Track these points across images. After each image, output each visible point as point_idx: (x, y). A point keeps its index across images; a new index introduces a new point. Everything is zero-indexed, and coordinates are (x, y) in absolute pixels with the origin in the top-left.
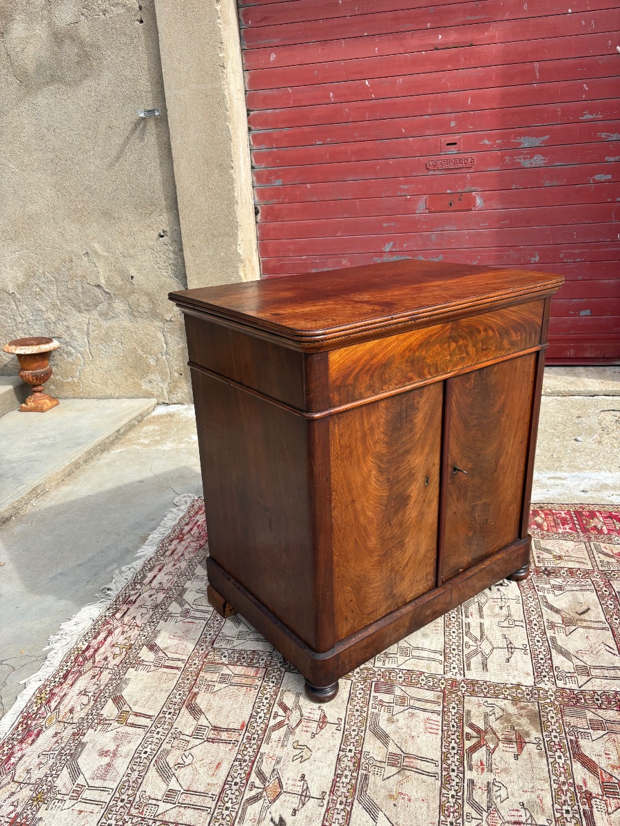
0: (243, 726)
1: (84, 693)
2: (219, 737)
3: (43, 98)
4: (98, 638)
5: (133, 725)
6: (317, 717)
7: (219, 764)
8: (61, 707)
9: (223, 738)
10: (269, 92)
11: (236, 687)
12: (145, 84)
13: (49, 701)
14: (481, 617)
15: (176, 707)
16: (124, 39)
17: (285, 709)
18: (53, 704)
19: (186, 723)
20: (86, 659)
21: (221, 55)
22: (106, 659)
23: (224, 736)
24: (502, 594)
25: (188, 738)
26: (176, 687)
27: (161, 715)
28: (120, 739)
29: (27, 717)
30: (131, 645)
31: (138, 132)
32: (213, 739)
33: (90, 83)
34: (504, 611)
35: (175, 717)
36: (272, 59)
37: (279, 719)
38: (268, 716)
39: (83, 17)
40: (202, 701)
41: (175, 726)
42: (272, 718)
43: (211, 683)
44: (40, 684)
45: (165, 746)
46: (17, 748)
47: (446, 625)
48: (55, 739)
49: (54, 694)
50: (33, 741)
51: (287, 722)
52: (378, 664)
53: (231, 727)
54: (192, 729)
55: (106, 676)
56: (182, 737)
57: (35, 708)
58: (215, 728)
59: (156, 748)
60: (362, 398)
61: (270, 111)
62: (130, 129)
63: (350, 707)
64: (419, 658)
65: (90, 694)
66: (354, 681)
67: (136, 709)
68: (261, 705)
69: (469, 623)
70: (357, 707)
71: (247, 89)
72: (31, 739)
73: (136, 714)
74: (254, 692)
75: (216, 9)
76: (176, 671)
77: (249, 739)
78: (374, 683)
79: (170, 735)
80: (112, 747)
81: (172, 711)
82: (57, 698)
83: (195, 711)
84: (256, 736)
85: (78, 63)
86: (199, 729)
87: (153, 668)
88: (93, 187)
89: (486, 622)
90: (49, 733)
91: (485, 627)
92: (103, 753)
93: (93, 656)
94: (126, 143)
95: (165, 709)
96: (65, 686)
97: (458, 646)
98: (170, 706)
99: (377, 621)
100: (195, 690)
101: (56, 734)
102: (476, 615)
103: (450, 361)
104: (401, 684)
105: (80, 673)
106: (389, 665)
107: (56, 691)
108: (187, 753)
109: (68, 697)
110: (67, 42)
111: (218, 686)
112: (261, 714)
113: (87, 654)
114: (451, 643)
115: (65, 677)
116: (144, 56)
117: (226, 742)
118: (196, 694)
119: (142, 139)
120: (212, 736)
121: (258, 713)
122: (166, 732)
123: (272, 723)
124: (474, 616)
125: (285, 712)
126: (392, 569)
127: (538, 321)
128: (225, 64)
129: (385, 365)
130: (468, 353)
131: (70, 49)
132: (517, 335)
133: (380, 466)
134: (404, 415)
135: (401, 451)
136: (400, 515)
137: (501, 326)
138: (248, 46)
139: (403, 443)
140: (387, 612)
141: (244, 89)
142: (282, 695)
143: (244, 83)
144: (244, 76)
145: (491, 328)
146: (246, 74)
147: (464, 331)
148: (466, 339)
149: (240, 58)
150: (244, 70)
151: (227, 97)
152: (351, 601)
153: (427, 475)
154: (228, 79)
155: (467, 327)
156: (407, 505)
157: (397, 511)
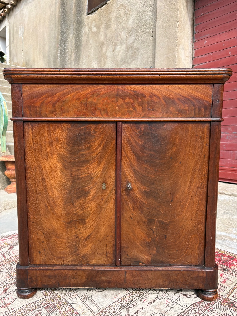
4: (5, 238)
6: (8, 301)
10: (202, 56)
11: (7, 274)
12: (150, 59)
14: (148, 305)
16: (146, 44)
17: (5, 291)
21: (176, 42)
24: (178, 299)
30: (9, 244)
34: (166, 309)
36: (205, 43)
39: (136, 40)
43: (4, 268)
47: (122, 298)
52: (66, 298)
60: (46, 117)
61: (202, 64)
63: (25, 306)
64: (86, 305)
66: (47, 298)
69: (137, 304)
70: (26, 309)
71: (194, 57)
74: (8, 279)
75: (176, 25)
76: (3, 258)
78: (51, 303)
85: (132, 56)
89: (147, 309)
91: (143, 311)
97: (114, 312)
99: (64, 265)
102: (146, 302)
103: (119, 110)
104: (60, 312)
106: (70, 301)
110: (130, 49)
114: (112, 308)
116: (152, 49)
124: (145, 302)
126: (76, 235)
127: (208, 100)
128: (177, 45)
129: (64, 101)
130: (135, 109)
131: (131, 51)
132: (184, 105)
133: (63, 164)
134: (83, 137)
135: (81, 159)
136: (81, 201)
137: (165, 96)
138: (196, 40)
139: (82, 154)
140: (73, 263)
141: (192, 57)
142: (13, 286)
143: (192, 55)
144: (193, 52)
145: (156, 96)
146: (194, 51)
147: (130, 93)
148: (132, 99)
149: (191, 45)
150: (193, 50)
151: (177, 57)
152: (43, 242)
153: (104, 182)
154: (179, 50)
155: (134, 92)
156: (87, 197)
157: (79, 198)
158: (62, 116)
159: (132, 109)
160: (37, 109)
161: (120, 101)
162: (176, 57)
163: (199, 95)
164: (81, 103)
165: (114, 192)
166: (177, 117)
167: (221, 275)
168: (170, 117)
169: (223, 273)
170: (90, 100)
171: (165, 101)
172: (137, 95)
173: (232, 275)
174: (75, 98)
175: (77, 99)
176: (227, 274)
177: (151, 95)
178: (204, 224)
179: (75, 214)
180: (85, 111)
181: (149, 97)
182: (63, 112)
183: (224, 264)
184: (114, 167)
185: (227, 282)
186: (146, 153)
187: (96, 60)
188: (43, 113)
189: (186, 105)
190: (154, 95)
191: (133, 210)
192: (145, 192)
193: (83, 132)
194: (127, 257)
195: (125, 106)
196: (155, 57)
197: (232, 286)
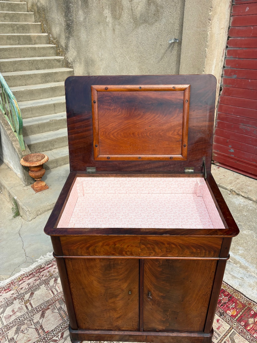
0: (47, 332)
1: (29, 284)
2: (39, 330)
3: (141, 30)
4: (48, 266)
5: (27, 307)
7: (30, 340)
8: (21, 285)
9: (40, 332)
11: (59, 315)
13: (20, 281)
15: (40, 309)
17: (62, 336)
18: (20, 283)
19: (37, 318)
20: (39, 272)
21: (210, 14)
22: (43, 276)
23: (40, 331)
25: (33, 323)
26: (48, 301)
27: (35, 309)
28: (20, 309)
29: (12, 283)
30: (53, 275)
31: (170, 48)
32: (37, 329)
33: (157, 24)
35: (37, 313)
36: (247, 10)
37: (57, 339)
38: (56, 334)
40: (48, 312)
41: (34, 316)
42: (56, 336)
43: (55, 307)
44: (24, 273)
45: (26, 321)
46: (2, 292)
48: (11, 295)
49: (23, 279)
50: (7, 292)
51: (58, 342)
53: (45, 330)
54: (36, 321)
55: (38, 282)
56: (32, 322)
57: (16, 281)
58: (41, 326)
59: (23, 320)
60: (83, 256)
61: (239, 38)
62: (168, 46)
65: (30, 286)
67: (32, 302)
68: (58, 328)
71: (230, 26)
72: (7, 291)
73: (30, 304)
74: (61, 321)
76: (52, 294)
77: (44, 338)
79: (30, 318)
80: (16, 311)
81: (38, 310)
82: (22, 281)
83: (43, 316)
84: (46, 339)
86: (38, 322)
87: (49, 289)
88: (151, 70)
90: (12, 292)
92: (13, 311)
93: (41, 272)
94: (165, 53)
95: (37, 308)
96: (27, 278)
98: (39, 307)
99: (102, 330)
100: (50, 307)
101: (13, 294)
103: (141, 252)
105: (34, 276)
107: (24, 278)
108: (28, 328)
109: (25, 283)
110: (152, 4)
111: (56, 311)
112: (55, 332)
113: (41, 270)
115: (30, 275)
117: (39, 334)
118: (49, 308)
119: (171, 52)
120: (38, 328)
121: (55, 331)
122: (30, 316)
123: (55, 338)
125: (61, 337)
126: (110, 316)
127: (217, 247)
128: (211, 18)
129: (96, 246)
130: (154, 251)
131: (153, 8)
132: (197, 250)
133: (98, 280)
134: (113, 266)
135: (111, 278)
136: (113, 300)
137: (181, 244)
138: (236, 3)
139: (112, 276)
140: (109, 329)
141: (228, 26)
142: (66, 330)
143: (229, 23)
144: (230, 19)
145: (173, 244)
146: (232, 18)
147: (151, 242)
148: (153, 245)
149: (229, 11)
150: (231, 16)
151: (209, 35)
152: (86, 319)
153: (130, 290)
154: (212, 25)
155: (154, 241)
156: (117, 298)
157: (111, 298)
158: (95, 255)
159: (152, 251)
160: (74, 251)
161: (143, 246)
162: (207, 35)
163: (210, 244)
164: (110, 247)
165: (138, 295)
166: (190, 257)
167: (218, 321)
168: (185, 257)
169: (219, 318)
170: (117, 246)
171: (180, 247)
172: (157, 243)
173: (226, 321)
174: (105, 244)
175: (106, 245)
176: (222, 320)
177: (169, 243)
178: (206, 313)
179: (109, 306)
180: (113, 252)
181: (167, 244)
182: (95, 252)
183: (222, 308)
184: (138, 283)
185: (221, 329)
186: (163, 276)
187: (109, 7)
188: (79, 253)
189: (199, 250)
190: (172, 243)
191: (153, 305)
192: (162, 296)
193: (112, 263)
194: (148, 327)
195: (146, 249)
196: (182, 26)
197: (223, 334)
